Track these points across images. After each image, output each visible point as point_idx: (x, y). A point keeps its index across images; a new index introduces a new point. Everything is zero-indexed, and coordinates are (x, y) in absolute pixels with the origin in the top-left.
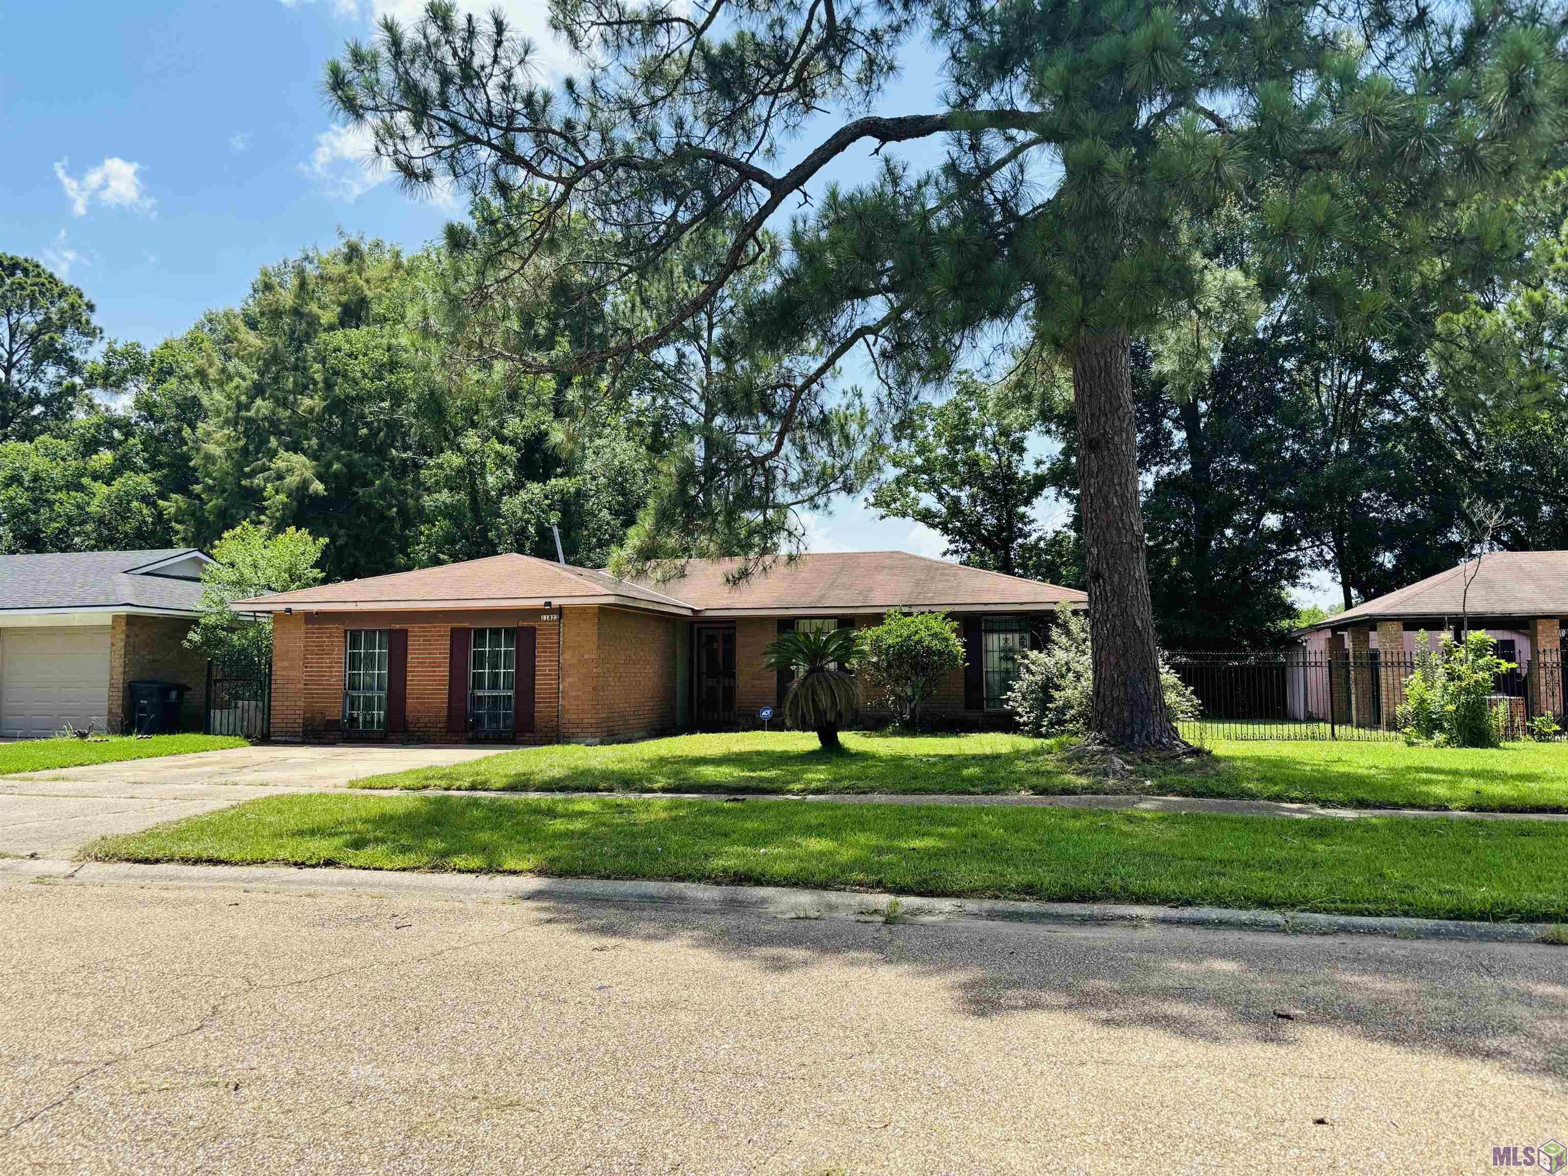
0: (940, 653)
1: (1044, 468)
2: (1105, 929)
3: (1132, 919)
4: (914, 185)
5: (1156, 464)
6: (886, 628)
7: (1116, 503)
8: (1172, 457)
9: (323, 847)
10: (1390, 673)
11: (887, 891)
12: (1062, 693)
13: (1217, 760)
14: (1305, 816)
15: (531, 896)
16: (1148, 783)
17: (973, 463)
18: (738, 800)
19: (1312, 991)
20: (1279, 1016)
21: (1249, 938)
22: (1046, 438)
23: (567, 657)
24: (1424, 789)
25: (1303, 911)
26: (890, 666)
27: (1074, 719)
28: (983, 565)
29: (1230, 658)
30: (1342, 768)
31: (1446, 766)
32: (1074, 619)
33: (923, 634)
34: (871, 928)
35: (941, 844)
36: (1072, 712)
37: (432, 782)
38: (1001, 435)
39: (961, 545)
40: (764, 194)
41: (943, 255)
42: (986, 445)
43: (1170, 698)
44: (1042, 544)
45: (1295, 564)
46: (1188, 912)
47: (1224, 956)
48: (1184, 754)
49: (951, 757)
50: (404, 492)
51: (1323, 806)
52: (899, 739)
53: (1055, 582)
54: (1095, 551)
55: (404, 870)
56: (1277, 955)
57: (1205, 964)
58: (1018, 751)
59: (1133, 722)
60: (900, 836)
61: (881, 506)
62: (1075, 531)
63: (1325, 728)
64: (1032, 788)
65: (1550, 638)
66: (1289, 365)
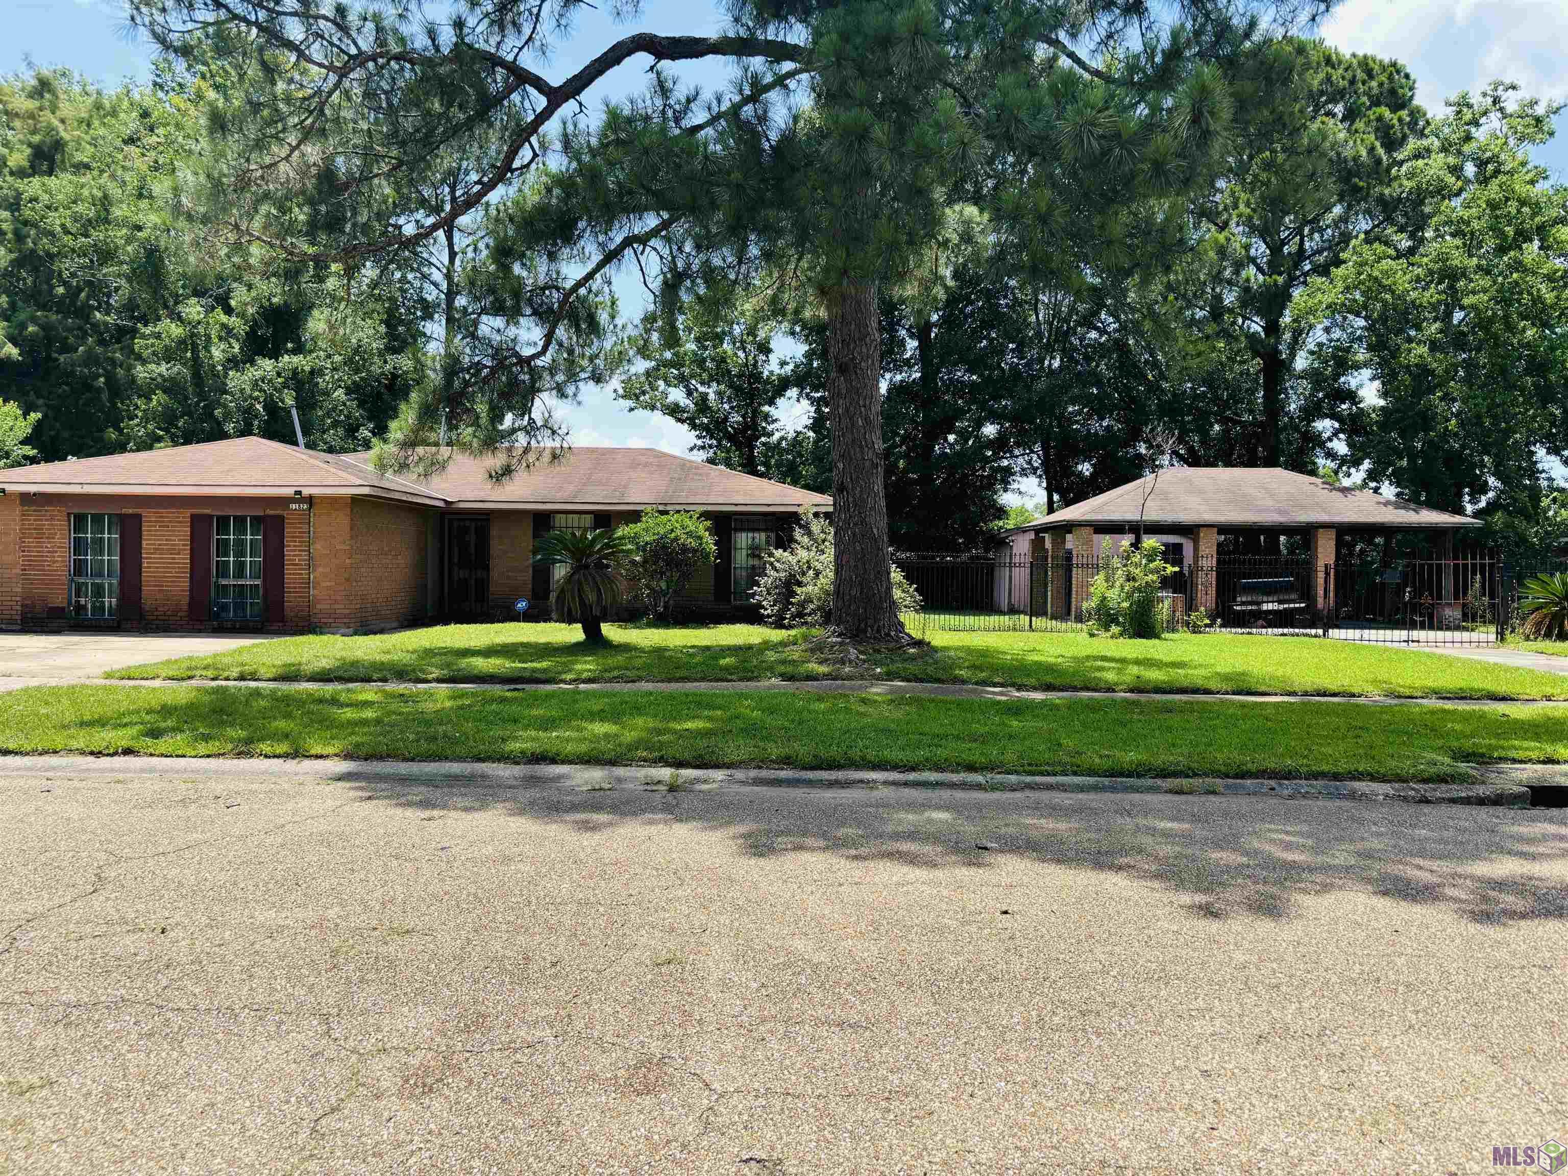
0: (695, 551)
1: (789, 369)
2: (848, 790)
3: (868, 782)
4: (683, 101)
5: (889, 370)
6: (643, 525)
7: (860, 423)
8: (904, 364)
9: (122, 737)
10: (1080, 573)
11: (668, 764)
12: (804, 589)
13: (935, 650)
14: (1004, 698)
15: (340, 778)
16: (878, 670)
17: (721, 361)
18: (518, 690)
19: (1003, 831)
20: (980, 848)
21: (959, 795)
22: (790, 339)
23: (318, 547)
24: (1098, 674)
25: (999, 773)
26: (647, 562)
27: (813, 612)
28: (728, 464)
30: (1036, 657)
31: (1117, 655)
32: (815, 521)
33: (678, 532)
34: (658, 796)
35: (709, 725)
36: (812, 606)
37: (198, 673)
38: (748, 334)
39: (708, 441)
40: (541, 102)
42: (734, 344)
43: (897, 594)
44: (784, 444)
45: (1008, 472)
46: (912, 776)
47: (938, 808)
48: (908, 645)
49: (707, 648)
50: (113, 361)
51: (1018, 690)
53: (794, 483)
54: (841, 466)
55: (209, 756)
56: (979, 807)
57: (927, 814)
58: (766, 642)
59: (866, 617)
60: (674, 719)
61: (631, 399)
62: (815, 432)
63: (1024, 619)
64: (781, 675)
65: (1209, 546)
66: (1012, 283)
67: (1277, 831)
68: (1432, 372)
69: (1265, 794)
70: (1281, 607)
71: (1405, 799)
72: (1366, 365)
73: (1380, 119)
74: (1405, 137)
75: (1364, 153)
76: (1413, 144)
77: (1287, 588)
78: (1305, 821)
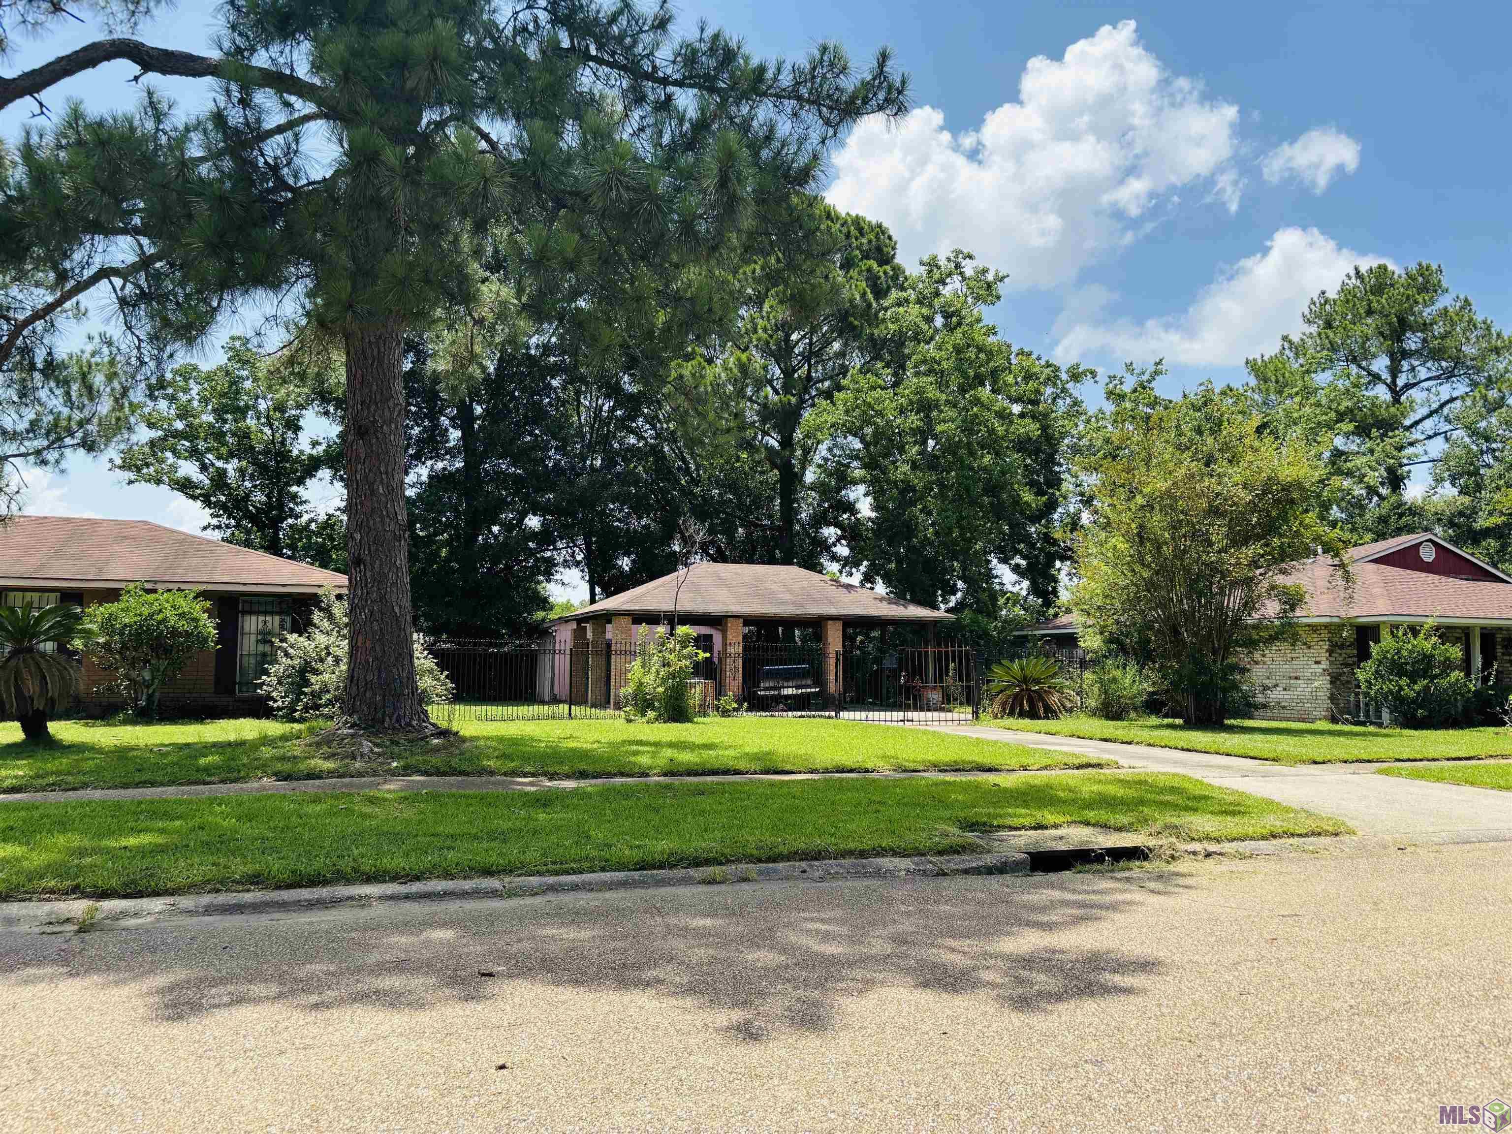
0: (188, 634)
1: (321, 449)
2: (332, 911)
3: (360, 898)
4: (181, 127)
5: (431, 459)
6: (122, 605)
8: (447, 453)
10: (618, 660)
11: (86, 896)
12: (319, 677)
13: (463, 740)
14: (533, 789)
16: (395, 764)
17: (244, 435)
19: (514, 949)
20: (483, 975)
21: (469, 905)
22: (323, 419)
24: (632, 759)
25: (519, 875)
26: (125, 647)
27: (330, 703)
28: (248, 544)
29: (491, 645)
30: (572, 744)
31: (652, 739)
32: (338, 604)
33: (168, 613)
35: (160, 840)
36: (328, 696)
38: (275, 410)
39: (224, 520)
41: (202, 208)
42: (259, 418)
43: (425, 683)
44: (313, 526)
45: (551, 562)
46: (415, 887)
47: (443, 925)
48: (432, 735)
49: (188, 745)
51: (550, 779)
52: (129, 728)
53: (324, 565)
54: (358, 537)
56: (491, 918)
57: (425, 935)
58: (266, 737)
59: (384, 707)
60: (111, 833)
61: (130, 470)
62: (348, 515)
63: (564, 708)
64: (275, 774)
65: (736, 633)
66: (555, 383)
67: (812, 920)
68: (913, 489)
69: (797, 879)
70: (800, 691)
71: (924, 873)
72: (862, 481)
73: (869, 270)
74: (889, 288)
75: (858, 297)
76: (894, 294)
77: (804, 674)
78: (838, 905)
